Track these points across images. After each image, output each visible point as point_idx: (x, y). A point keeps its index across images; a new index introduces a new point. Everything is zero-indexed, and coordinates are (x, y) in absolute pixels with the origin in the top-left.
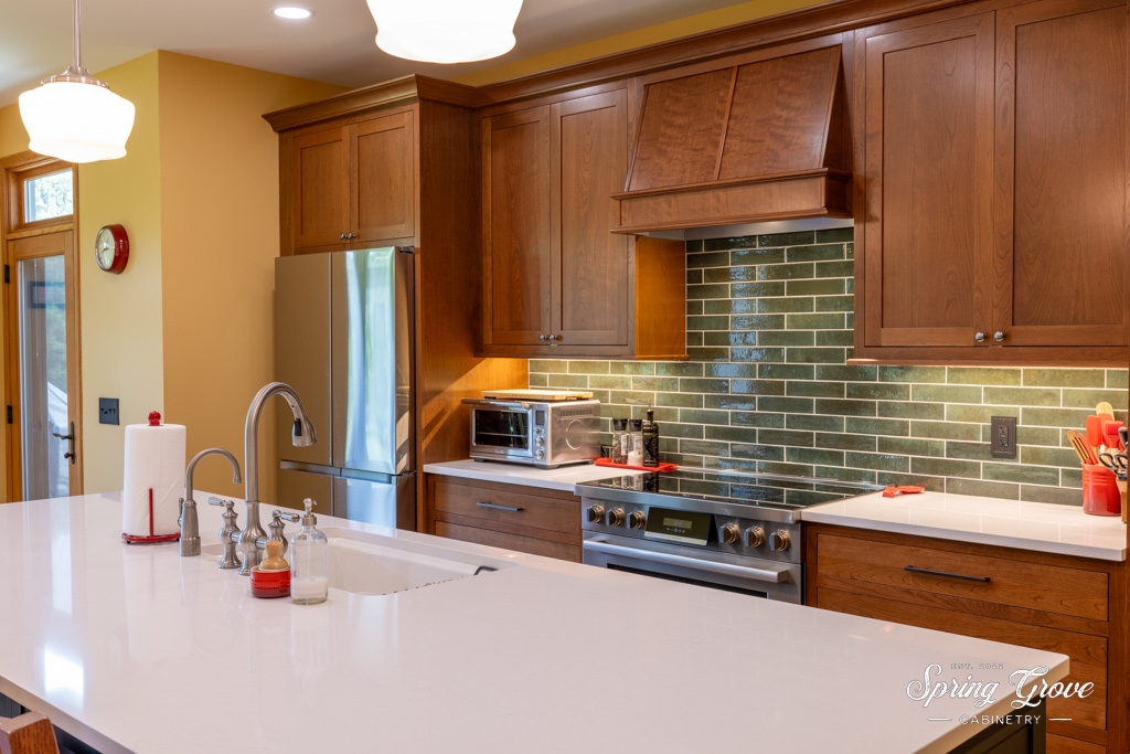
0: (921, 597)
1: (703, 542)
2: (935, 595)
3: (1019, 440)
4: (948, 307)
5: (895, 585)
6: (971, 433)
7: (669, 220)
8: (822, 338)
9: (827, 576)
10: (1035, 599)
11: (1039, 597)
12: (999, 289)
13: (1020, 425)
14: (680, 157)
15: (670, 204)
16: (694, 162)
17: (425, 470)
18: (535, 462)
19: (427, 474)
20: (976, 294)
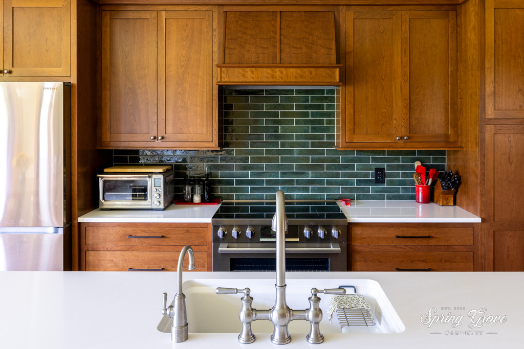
0: (401, 248)
1: (298, 240)
2: (406, 246)
3: (386, 177)
4: (382, 126)
5: (389, 245)
6: (366, 175)
7: (252, 80)
8: (298, 137)
9: (356, 246)
10: (447, 241)
11: (449, 240)
12: (404, 119)
13: (386, 171)
14: (254, 50)
15: (253, 72)
16: (264, 54)
17: (79, 221)
18: (153, 208)
19: (80, 224)
20: (394, 121)
